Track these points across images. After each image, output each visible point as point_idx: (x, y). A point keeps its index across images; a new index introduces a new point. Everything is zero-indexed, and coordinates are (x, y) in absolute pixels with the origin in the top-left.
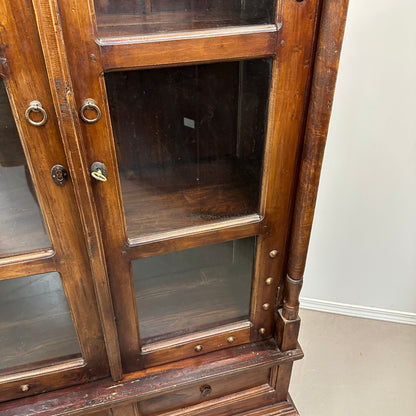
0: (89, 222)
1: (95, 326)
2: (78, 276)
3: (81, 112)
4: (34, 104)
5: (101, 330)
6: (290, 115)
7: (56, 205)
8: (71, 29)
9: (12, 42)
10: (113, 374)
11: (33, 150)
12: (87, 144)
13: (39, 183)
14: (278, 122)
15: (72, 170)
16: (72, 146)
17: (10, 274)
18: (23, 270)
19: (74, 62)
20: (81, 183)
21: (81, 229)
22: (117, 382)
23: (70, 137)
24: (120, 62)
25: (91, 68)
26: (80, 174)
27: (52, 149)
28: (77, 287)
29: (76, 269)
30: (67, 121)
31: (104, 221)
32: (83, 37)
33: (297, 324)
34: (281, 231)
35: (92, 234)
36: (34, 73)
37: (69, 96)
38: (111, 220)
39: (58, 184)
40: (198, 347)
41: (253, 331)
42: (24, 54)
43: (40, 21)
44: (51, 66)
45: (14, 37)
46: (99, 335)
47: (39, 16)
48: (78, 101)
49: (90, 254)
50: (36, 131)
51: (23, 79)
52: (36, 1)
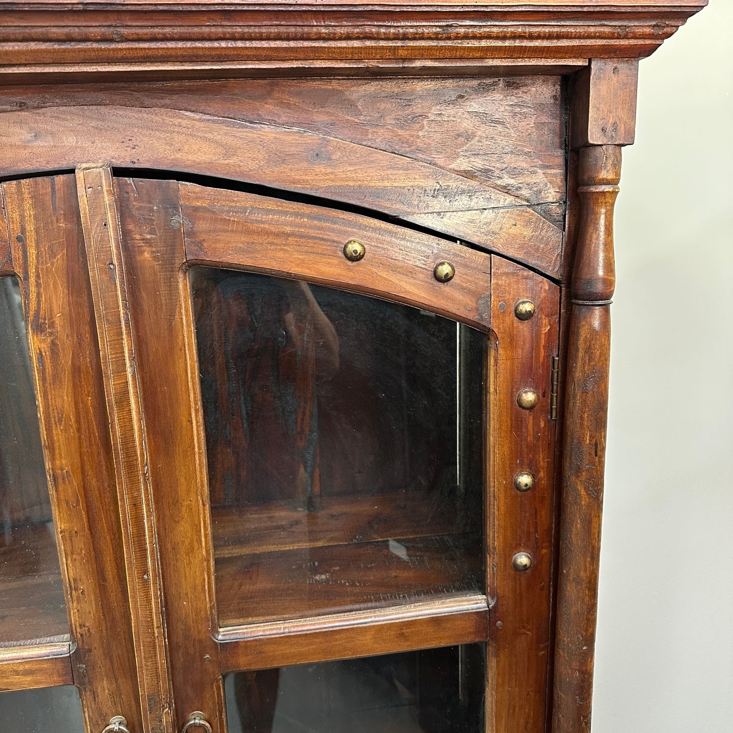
3: (181, 729)
4: (116, 722)
8: (179, 626)
9: (96, 646)
19: (180, 665)
24: (244, 663)
25: (203, 671)
32: (194, 634)
36: (121, 681)
37: (167, 715)
42: (111, 658)
43: (137, 626)
45: (101, 638)
47: (137, 618)
48: (180, 716)
51: (105, 689)
52: (135, 603)
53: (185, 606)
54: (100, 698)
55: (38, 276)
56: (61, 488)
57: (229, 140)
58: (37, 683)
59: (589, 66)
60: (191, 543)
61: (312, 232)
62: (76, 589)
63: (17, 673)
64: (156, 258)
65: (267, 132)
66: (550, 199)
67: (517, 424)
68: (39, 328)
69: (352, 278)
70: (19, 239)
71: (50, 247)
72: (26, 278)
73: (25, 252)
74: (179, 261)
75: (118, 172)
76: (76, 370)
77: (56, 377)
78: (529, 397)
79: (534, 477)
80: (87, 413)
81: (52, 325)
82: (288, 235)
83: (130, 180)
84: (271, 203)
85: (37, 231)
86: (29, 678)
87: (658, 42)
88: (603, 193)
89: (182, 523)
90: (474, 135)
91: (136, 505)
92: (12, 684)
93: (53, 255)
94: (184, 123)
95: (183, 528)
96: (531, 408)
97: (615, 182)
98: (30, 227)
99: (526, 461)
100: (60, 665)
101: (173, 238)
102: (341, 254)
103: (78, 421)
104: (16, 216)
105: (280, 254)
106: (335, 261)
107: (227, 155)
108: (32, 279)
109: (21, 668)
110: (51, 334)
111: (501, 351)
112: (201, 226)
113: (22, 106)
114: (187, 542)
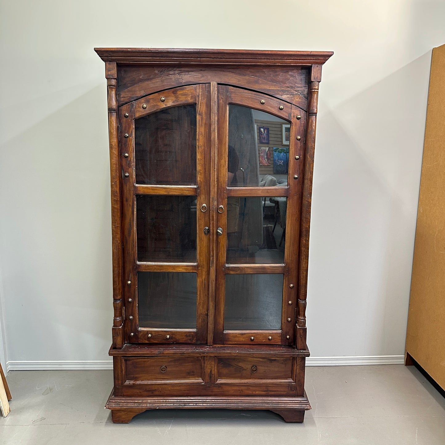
0: (213, 251)
1: (205, 307)
2: (204, 277)
3: (218, 209)
4: (204, 205)
5: (208, 310)
6: (295, 218)
7: (203, 242)
8: (220, 184)
9: (202, 186)
10: (208, 342)
11: (200, 221)
12: (218, 221)
13: (199, 233)
14: (290, 221)
15: (211, 229)
16: (213, 220)
17: (179, 270)
18: (184, 269)
19: (219, 193)
20: (213, 234)
21: (209, 254)
22: (209, 346)
23: (213, 217)
24: (233, 194)
25: (224, 195)
26: (213, 230)
27: (206, 221)
28: (202, 282)
29: (204, 272)
30: (213, 211)
31: (218, 253)
32: (223, 186)
33: (305, 330)
34: (294, 273)
35: (213, 256)
36: (206, 195)
37: (215, 203)
38: (221, 252)
39: (205, 233)
40: (253, 338)
41: (283, 336)
42: (205, 189)
43: (212, 181)
44: (212, 193)
45: (203, 184)
46: (207, 313)
47: (212, 179)
48: (218, 205)
49: (211, 265)
50: (203, 214)
51: (203, 197)
52: (212, 175)
53: (221, 180)
54: (201, 199)
55: (201, 104)
56: (199, 149)
57: (239, 78)
58: (189, 193)
59: (312, 66)
60: (224, 165)
61: (255, 98)
62: (200, 172)
63: (185, 190)
64: (223, 102)
65: (247, 77)
66: (305, 93)
67: (296, 144)
68: (200, 114)
69: (262, 108)
70: (198, 96)
71: (204, 98)
72: (198, 104)
73: (199, 98)
74: (228, 102)
75: (218, 84)
76: (205, 124)
77: (201, 125)
78: (299, 137)
79: (299, 157)
80: (207, 133)
81: (202, 114)
82: (249, 98)
83: (220, 86)
84: (246, 91)
85: (201, 94)
86: (188, 192)
87: (325, 61)
88: (314, 91)
89: (223, 160)
90: (289, 79)
91: (214, 153)
92: (184, 193)
93: (204, 99)
94: (231, 75)
95: (223, 161)
96: (299, 140)
97: (318, 89)
98: (200, 94)
99: (298, 153)
100: (194, 190)
101: (227, 97)
102: (260, 102)
103: (204, 135)
104: (198, 91)
105: (247, 102)
106: (259, 104)
107: (239, 81)
108: (200, 104)
109: (186, 189)
110: (202, 116)
111: (293, 126)
112: (233, 95)
113: (201, 70)
114: (223, 164)
